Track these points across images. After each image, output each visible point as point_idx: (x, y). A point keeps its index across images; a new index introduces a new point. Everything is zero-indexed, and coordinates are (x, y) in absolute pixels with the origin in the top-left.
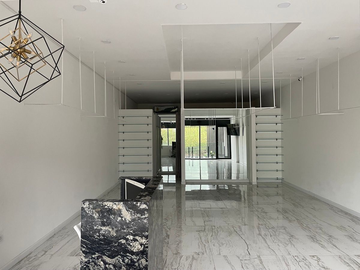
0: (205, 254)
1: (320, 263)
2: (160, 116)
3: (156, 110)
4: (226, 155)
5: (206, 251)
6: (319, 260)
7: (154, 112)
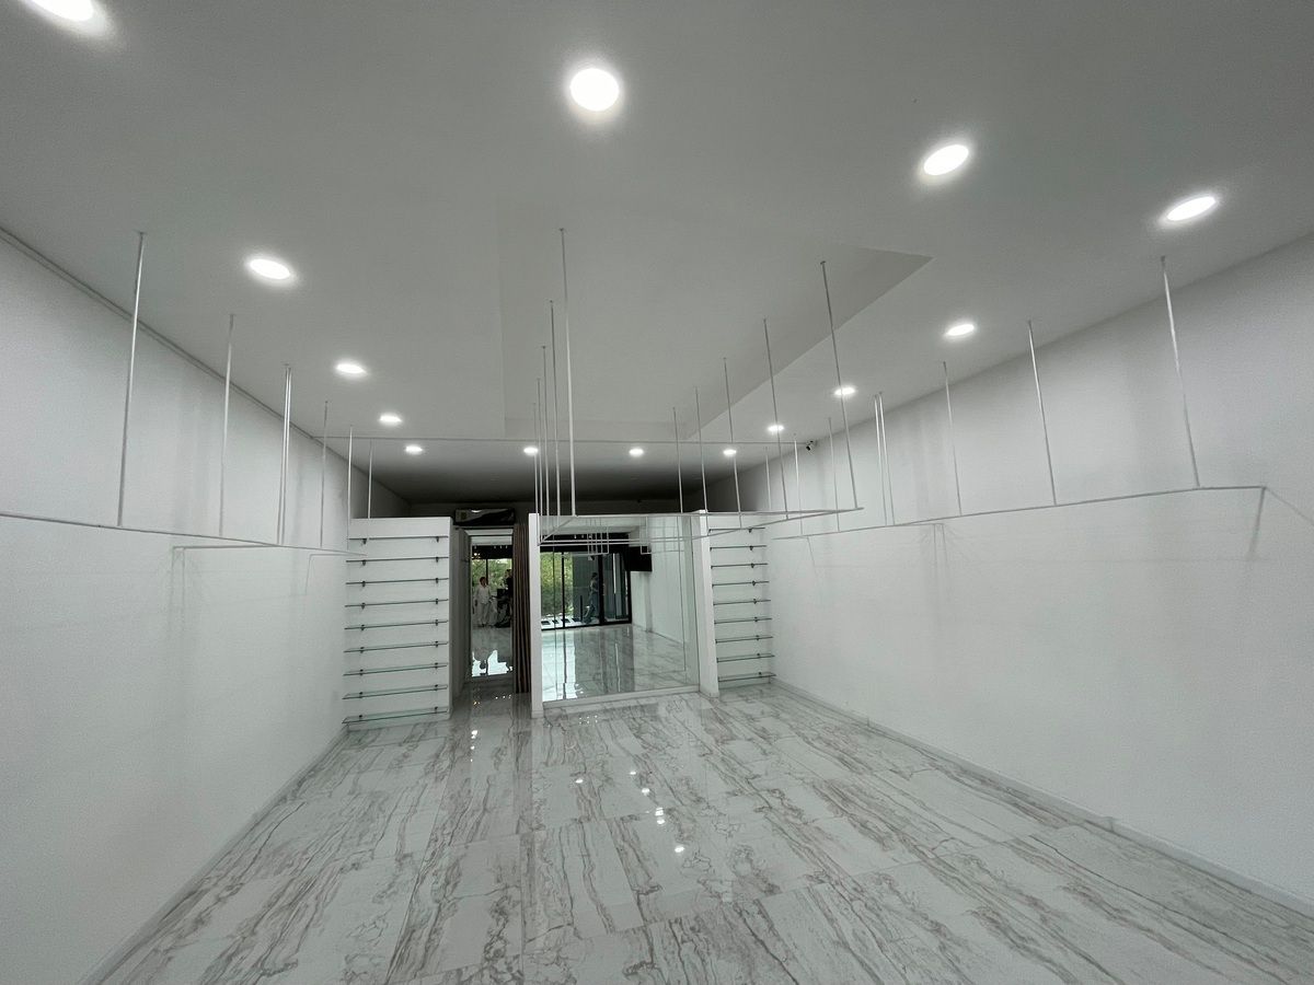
0: (593, 819)
1: (785, 802)
2: (470, 533)
3: (459, 519)
4: (619, 613)
5: (593, 813)
6: (782, 796)
7: (455, 523)
